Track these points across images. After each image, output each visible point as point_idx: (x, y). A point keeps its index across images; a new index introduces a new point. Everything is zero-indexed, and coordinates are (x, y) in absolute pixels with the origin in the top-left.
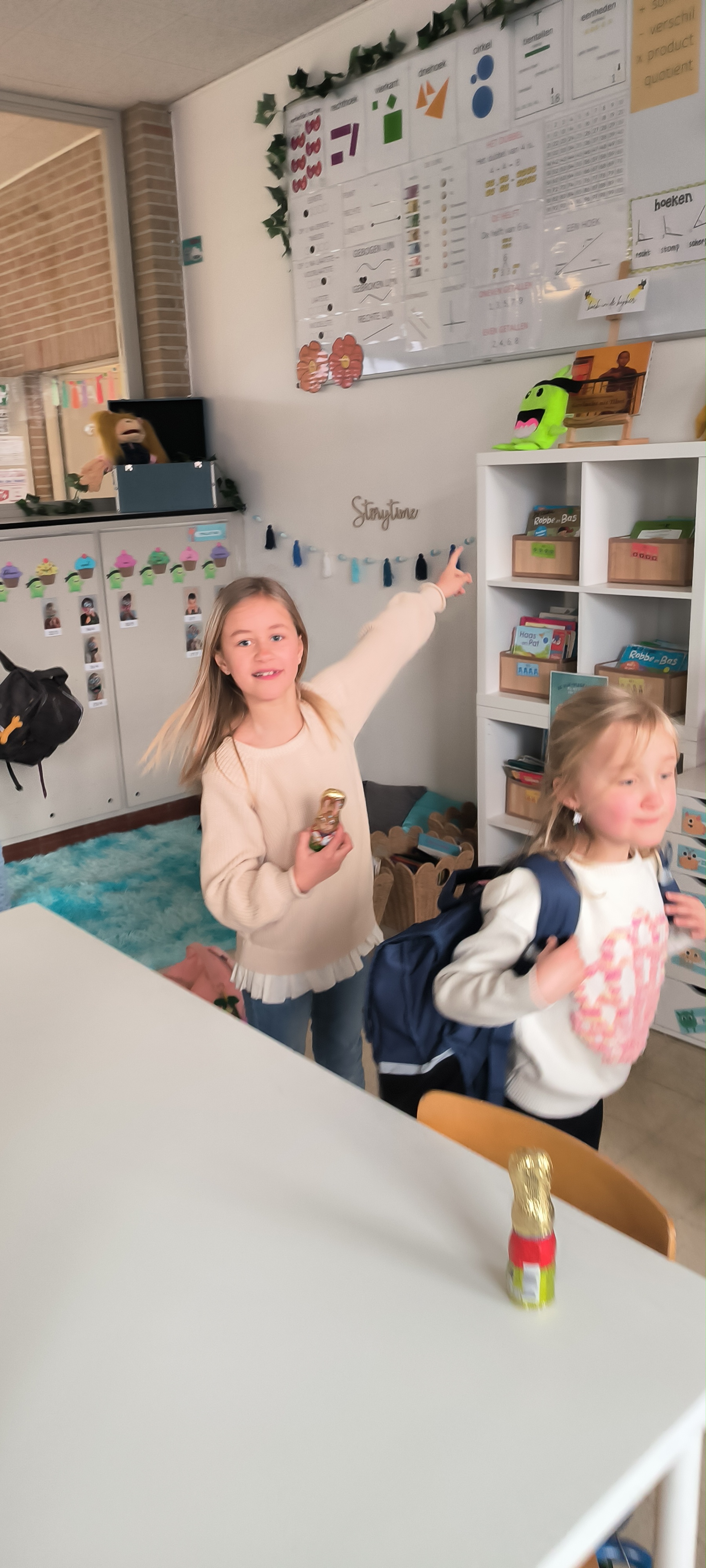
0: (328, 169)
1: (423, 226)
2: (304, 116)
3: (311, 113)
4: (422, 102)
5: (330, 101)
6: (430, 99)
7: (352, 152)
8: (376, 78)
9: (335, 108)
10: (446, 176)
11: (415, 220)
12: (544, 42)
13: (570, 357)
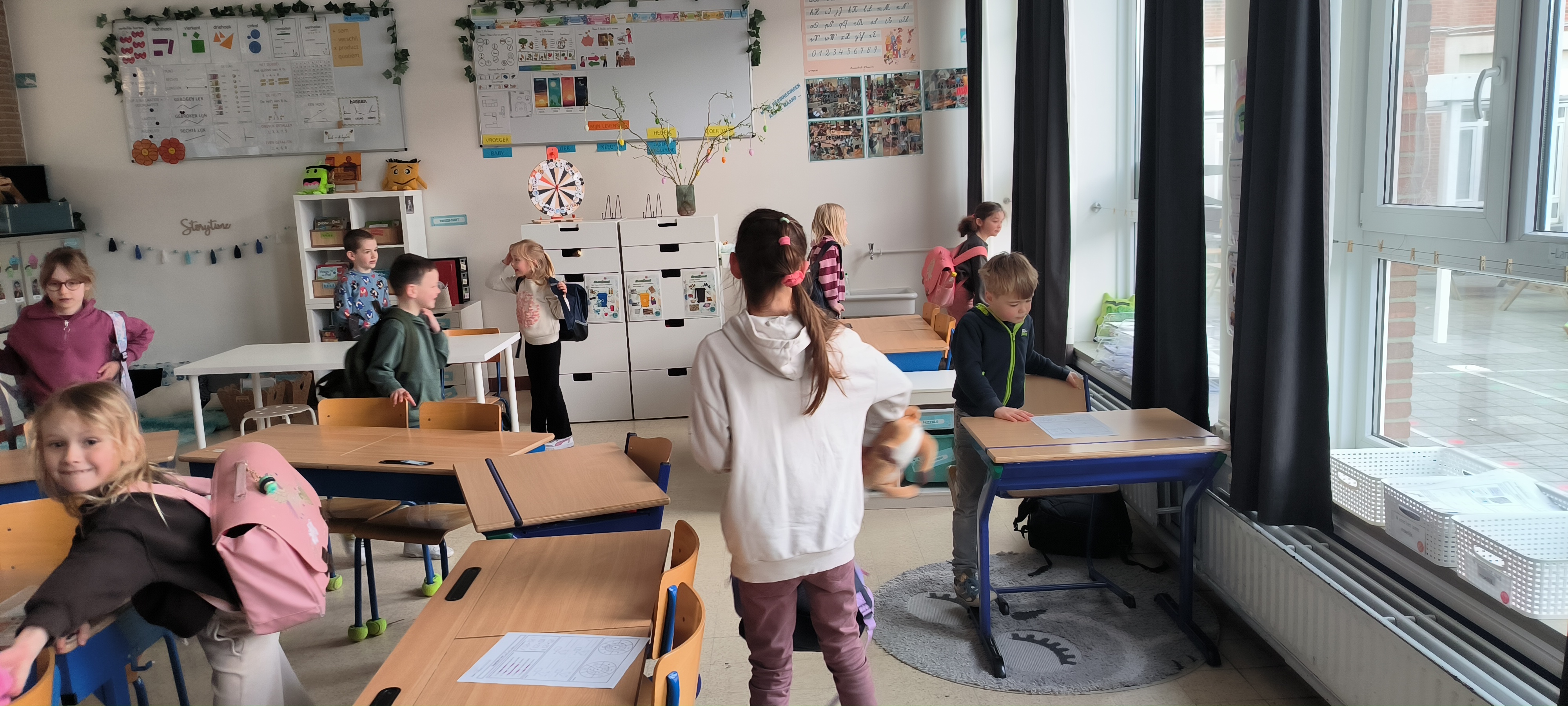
0: (151, 57)
1: (222, 93)
2: (130, 29)
3: (136, 28)
4: (217, 40)
5: (152, 26)
6: (222, 39)
7: (170, 51)
8: (183, 23)
9: (154, 29)
10: (235, 73)
11: (217, 89)
12: (288, 31)
13: (325, 157)
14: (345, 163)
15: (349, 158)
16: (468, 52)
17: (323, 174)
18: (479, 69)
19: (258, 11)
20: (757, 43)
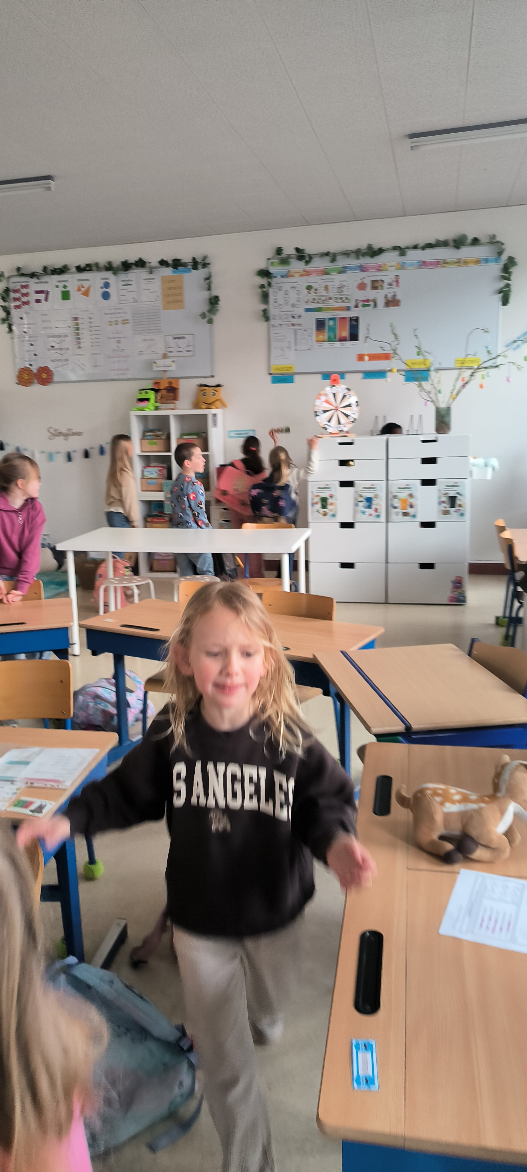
0: (33, 304)
1: (81, 331)
2: (20, 282)
3: (24, 282)
4: (79, 290)
5: (35, 280)
6: (83, 289)
7: (46, 300)
8: (56, 277)
9: (36, 283)
10: (91, 316)
11: (78, 329)
12: (130, 283)
13: (152, 382)
14: (168, 387)
15: (170, 383)
16: (265, 297)
17: (151, 395)
18: (273, 311)
19: (109, 267)
20: (508, 286)
